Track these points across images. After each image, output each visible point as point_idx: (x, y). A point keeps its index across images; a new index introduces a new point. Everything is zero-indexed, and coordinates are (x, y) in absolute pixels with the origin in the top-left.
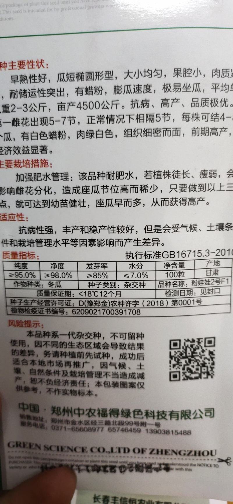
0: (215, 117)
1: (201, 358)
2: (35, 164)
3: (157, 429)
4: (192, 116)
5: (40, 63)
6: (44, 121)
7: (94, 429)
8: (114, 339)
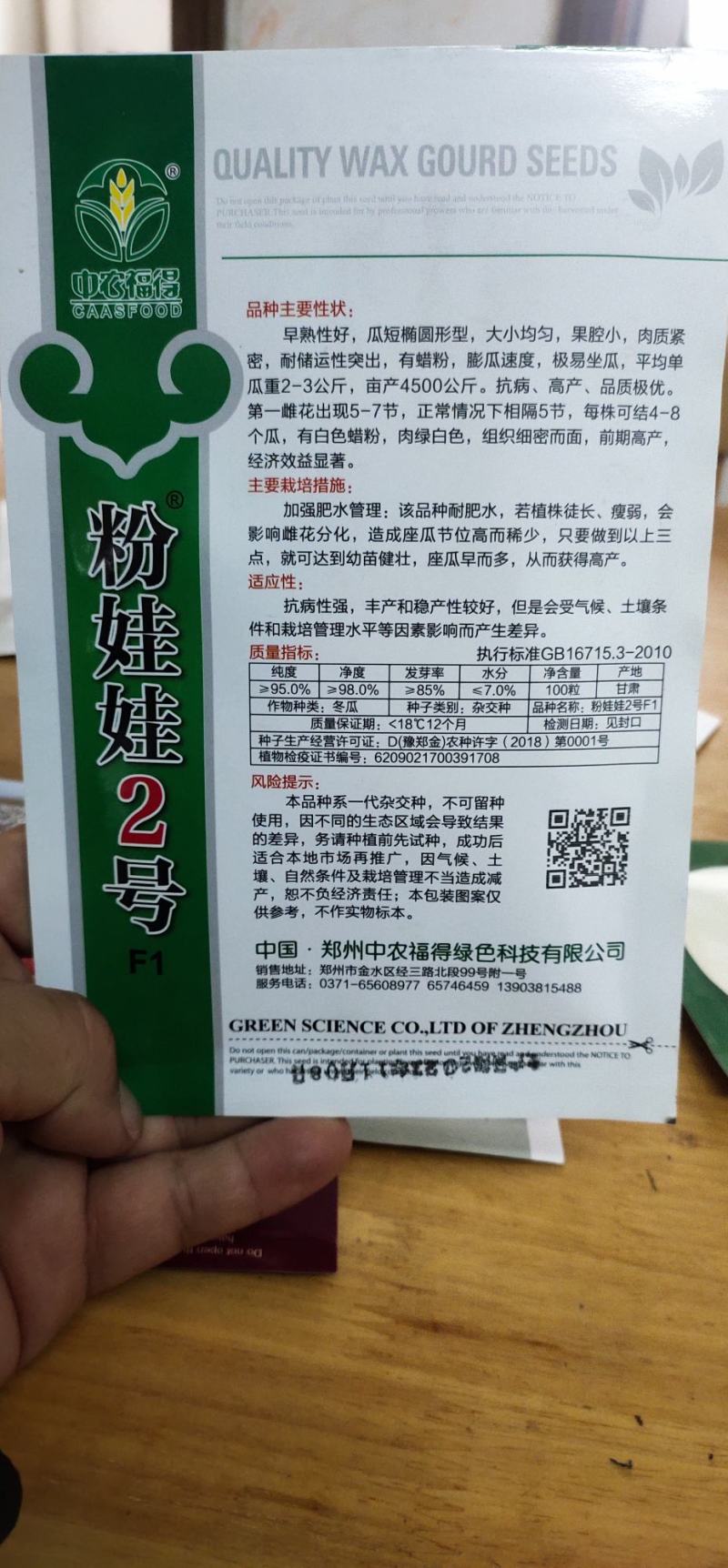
0: (641, 413)
1: (604, 845)
2: (320, 487)
3: (520, 982)
4: (602, 409)
5: (338, 308)
6: (341, 410)
7: (401, 984)
8: (450, 809)
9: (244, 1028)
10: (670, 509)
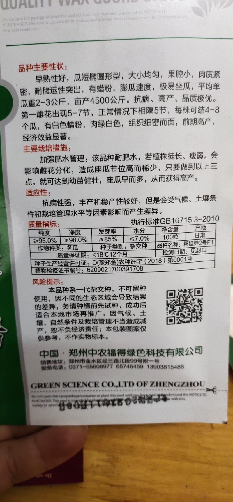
0: (201, 110)
1: (192, 305)
2: (56, 149)
3: (157, 365)
4: (183, 109)
5: (60, 66)
6: (63, 113)
7: (105, 366)
8: (122, 291)
9: (37, 387)
10: (216, 154)
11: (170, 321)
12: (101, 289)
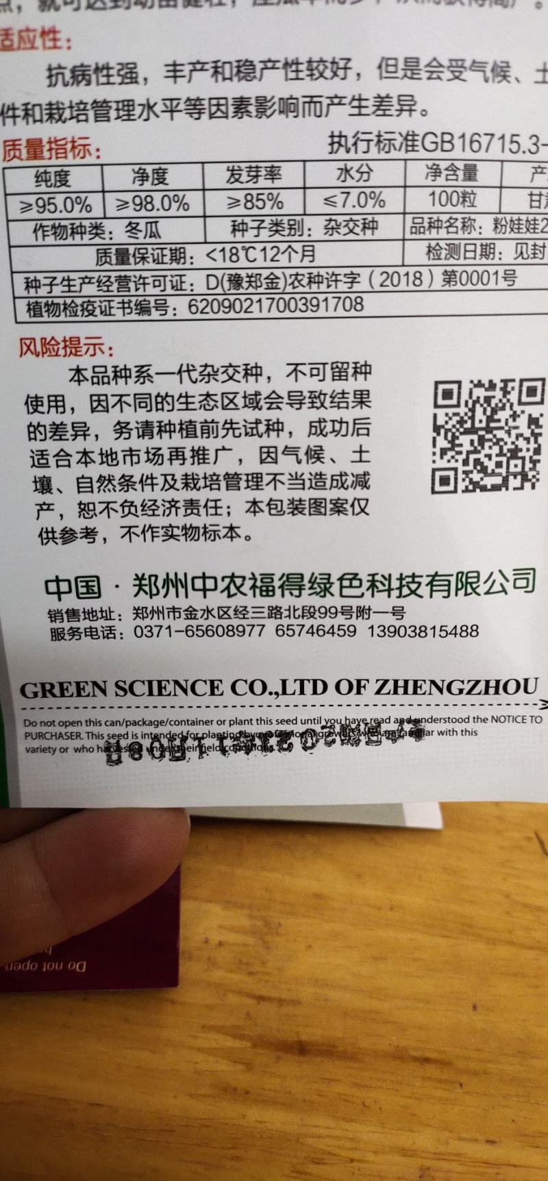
1: (509, 433)
3: (397, 624)
7: (241, 629)
8: (296, 381)
9: (40, 694)
11: (442, 482)
12: (231, 371)
